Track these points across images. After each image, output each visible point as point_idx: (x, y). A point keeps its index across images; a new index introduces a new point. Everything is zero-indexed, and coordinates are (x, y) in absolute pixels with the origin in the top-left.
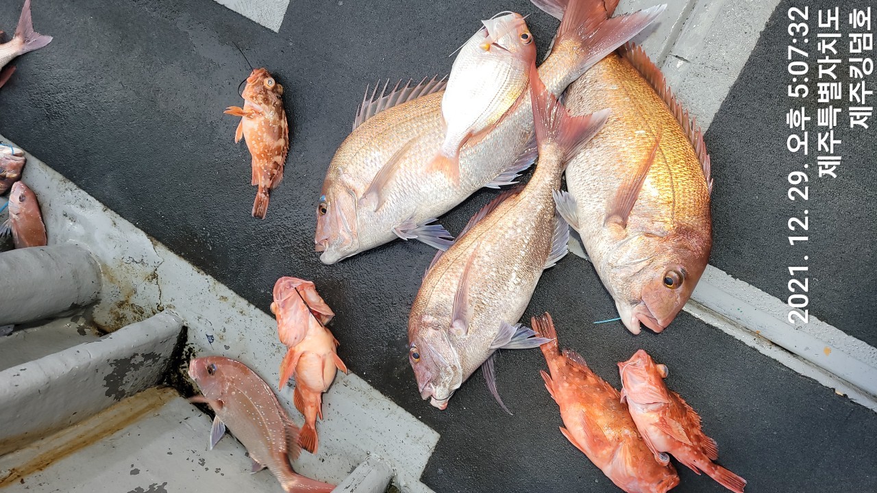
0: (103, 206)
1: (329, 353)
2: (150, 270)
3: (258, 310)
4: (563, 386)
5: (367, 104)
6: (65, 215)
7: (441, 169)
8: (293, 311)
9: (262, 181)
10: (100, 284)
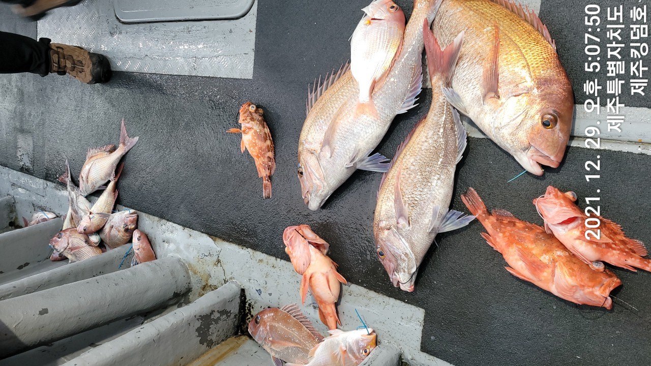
0: (182, 227)
1: (330, 270)
2: (215, 258)
3: (282, 261)
4: (499, 237)
5: (311, 96)
6: (164, 241)
7: (363, 113)
8: (298, 246)
9: (264, 173)
10: (189, 277)
